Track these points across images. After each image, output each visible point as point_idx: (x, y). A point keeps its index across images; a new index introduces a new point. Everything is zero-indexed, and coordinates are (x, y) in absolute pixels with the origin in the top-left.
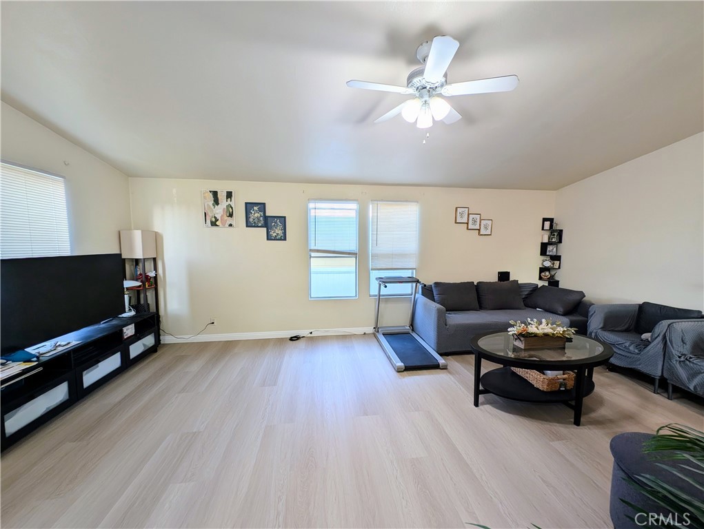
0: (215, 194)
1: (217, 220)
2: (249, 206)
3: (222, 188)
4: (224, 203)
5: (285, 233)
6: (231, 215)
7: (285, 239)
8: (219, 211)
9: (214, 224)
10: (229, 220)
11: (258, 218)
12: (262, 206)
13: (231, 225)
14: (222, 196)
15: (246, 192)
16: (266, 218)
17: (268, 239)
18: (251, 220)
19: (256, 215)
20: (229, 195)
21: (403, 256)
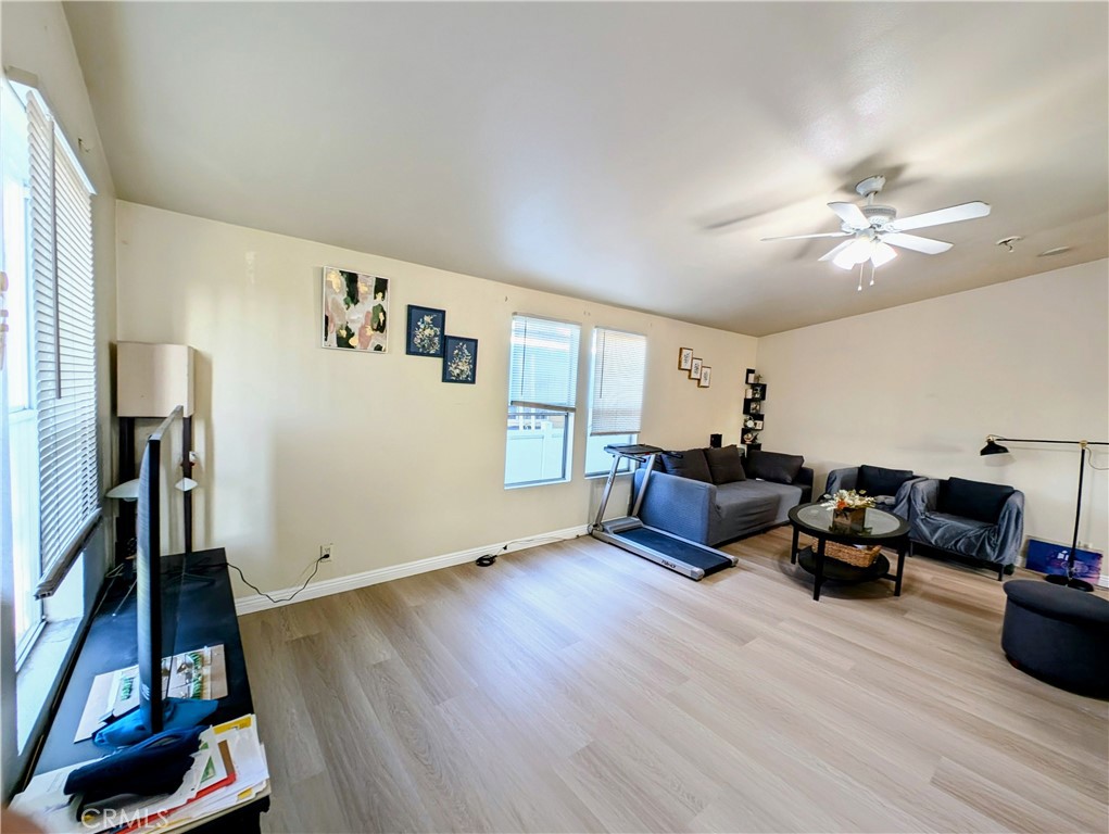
0: (352, 279)
1: (350, 335)
2: (414, 313)
3: (368, 268)
4: (368, 302)
5: (474, 371)
6: (381, 328)
7: (473, 382)
8: (357, 316)
9: (343, 343)
10: (377, 338)
11: (431, 339)
12: (439, 316)
13: (379, 348)
14: (365, 287)
15: (413, 285)
16: (444, 339)
17: (445, 379)
18: (417, 341)
19: (426, 331)
20: (381, 286)
21: (626, 413)
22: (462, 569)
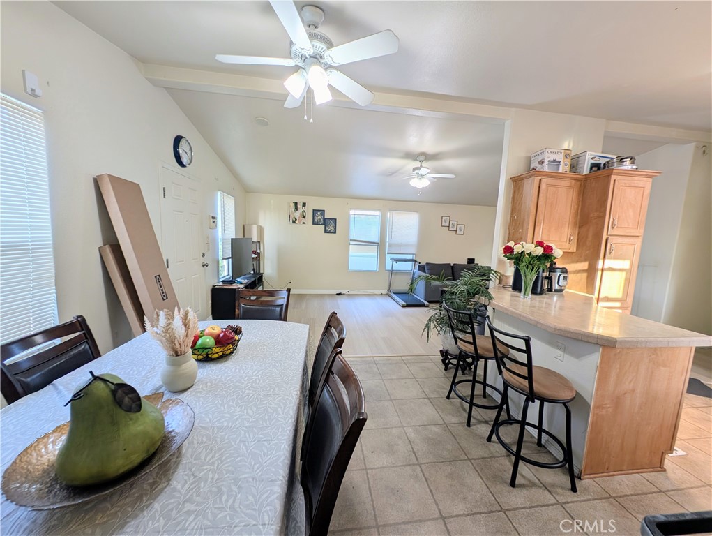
0: (296, 204)
1: (296, 220)
2: (315, 212)
3: (300, 201)
4: (301, 210)
5: (335, 229)
6: (304, 217)
7: (335, 233)
8: (298, 214)
9: (294, 222)
10: (303, 220)
11: (320, 219)
12: (323, 212)
13: (304, 223)
14: (300, 206)
15: (314, 203)
16: (325, 219)
17: (325, 232)
18: (316, 220)
19: (319, 217)
20: (304, 205)
21: (407, 245)
22: (330, 295)
